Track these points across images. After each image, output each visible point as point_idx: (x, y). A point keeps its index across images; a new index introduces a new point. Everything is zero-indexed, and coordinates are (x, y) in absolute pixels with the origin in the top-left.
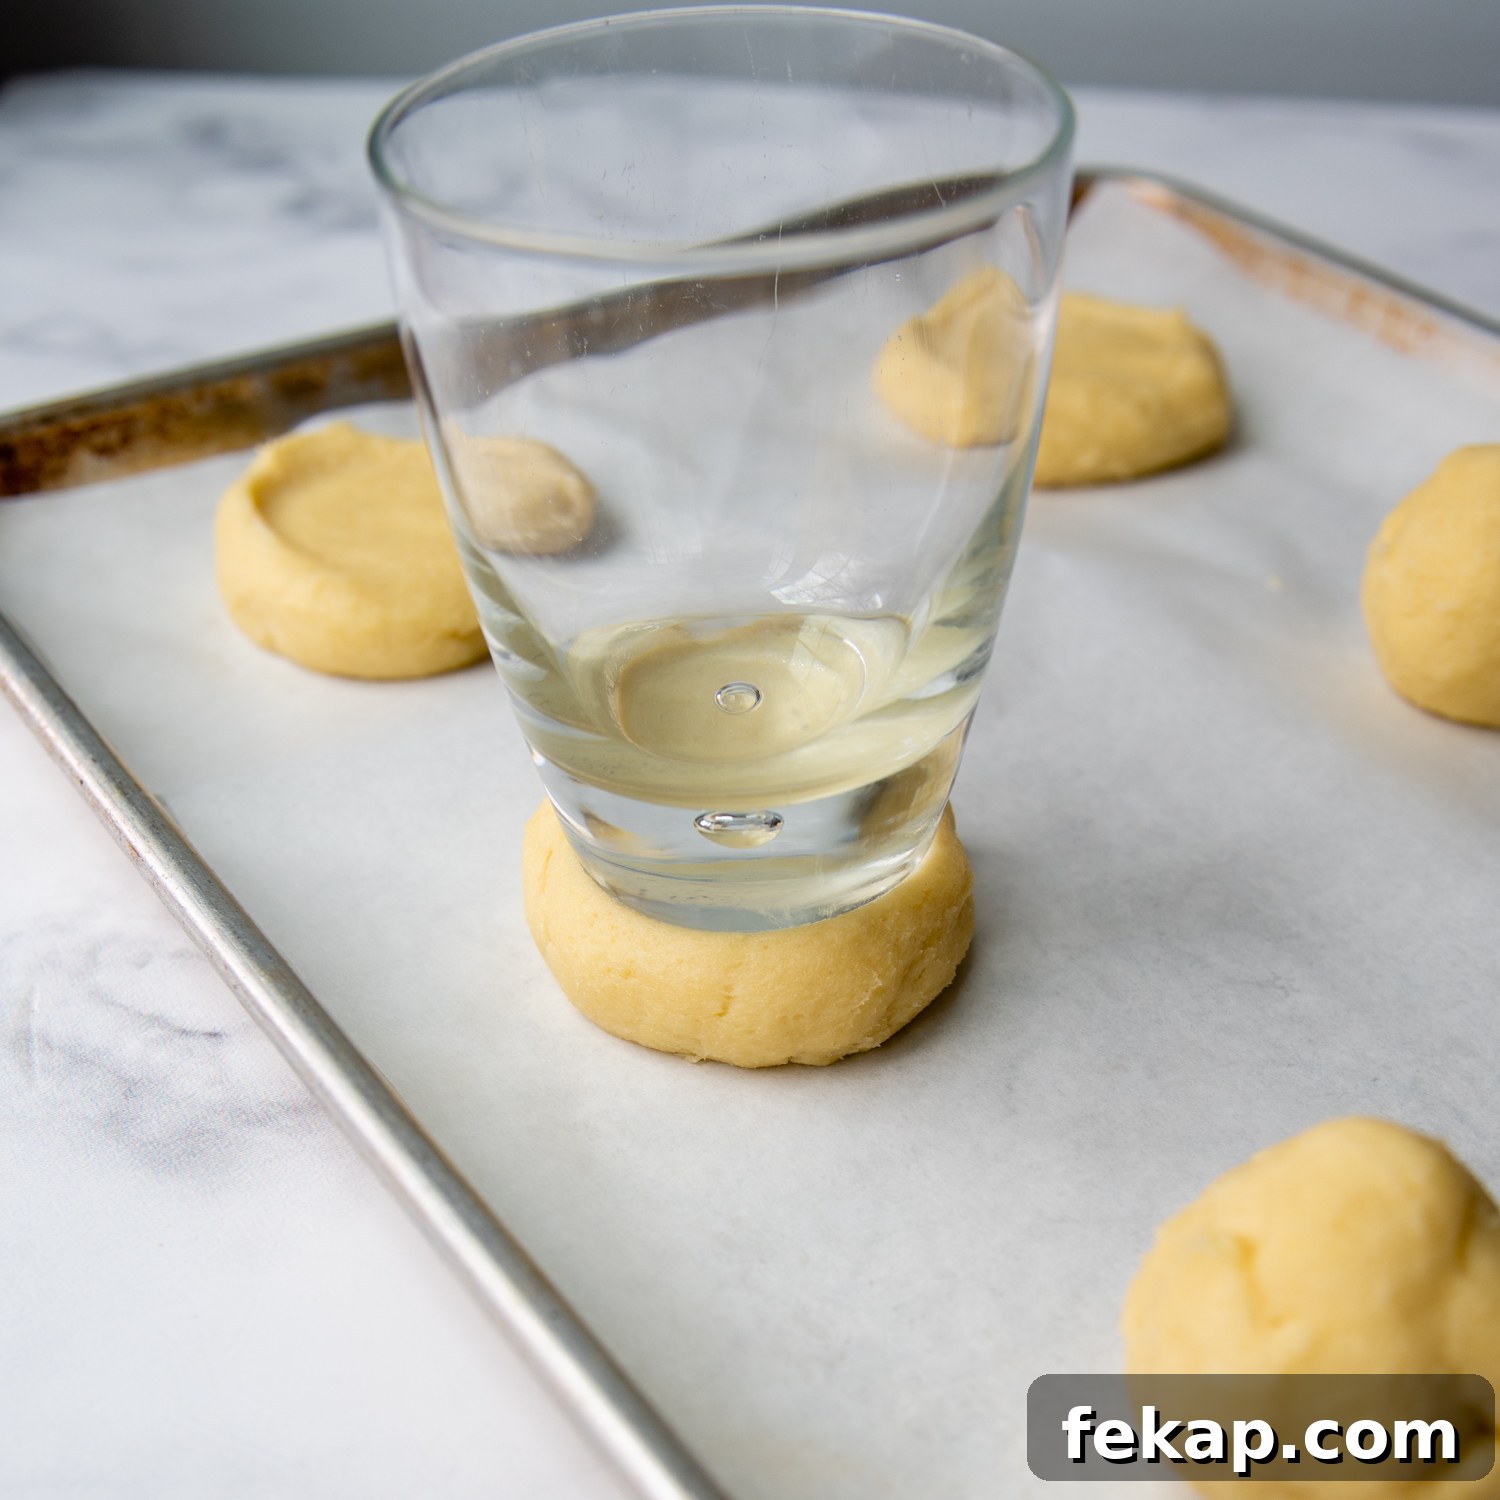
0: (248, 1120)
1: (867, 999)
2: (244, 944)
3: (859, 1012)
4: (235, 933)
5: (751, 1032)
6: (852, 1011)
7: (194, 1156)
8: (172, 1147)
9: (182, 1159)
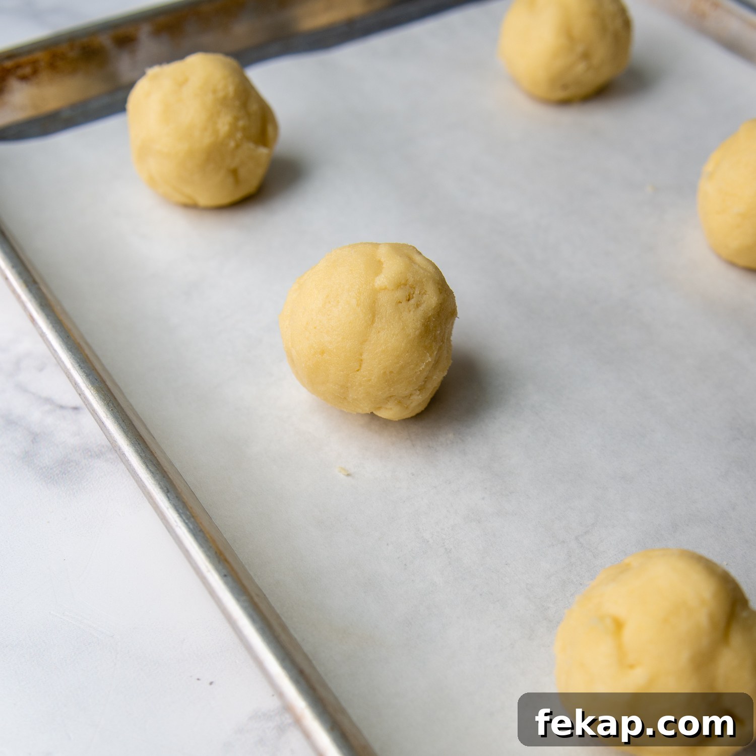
0: (91, 455)
1: (423, 367)
2: (84, 372)
3: (419, 373)
4: (80, 366)
5: (370, 380)
6: (416, 373)
7: (65, 474)
8: (55, 469)
9: (59, 476)
